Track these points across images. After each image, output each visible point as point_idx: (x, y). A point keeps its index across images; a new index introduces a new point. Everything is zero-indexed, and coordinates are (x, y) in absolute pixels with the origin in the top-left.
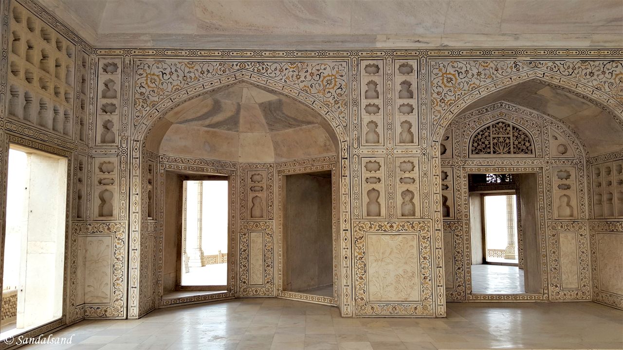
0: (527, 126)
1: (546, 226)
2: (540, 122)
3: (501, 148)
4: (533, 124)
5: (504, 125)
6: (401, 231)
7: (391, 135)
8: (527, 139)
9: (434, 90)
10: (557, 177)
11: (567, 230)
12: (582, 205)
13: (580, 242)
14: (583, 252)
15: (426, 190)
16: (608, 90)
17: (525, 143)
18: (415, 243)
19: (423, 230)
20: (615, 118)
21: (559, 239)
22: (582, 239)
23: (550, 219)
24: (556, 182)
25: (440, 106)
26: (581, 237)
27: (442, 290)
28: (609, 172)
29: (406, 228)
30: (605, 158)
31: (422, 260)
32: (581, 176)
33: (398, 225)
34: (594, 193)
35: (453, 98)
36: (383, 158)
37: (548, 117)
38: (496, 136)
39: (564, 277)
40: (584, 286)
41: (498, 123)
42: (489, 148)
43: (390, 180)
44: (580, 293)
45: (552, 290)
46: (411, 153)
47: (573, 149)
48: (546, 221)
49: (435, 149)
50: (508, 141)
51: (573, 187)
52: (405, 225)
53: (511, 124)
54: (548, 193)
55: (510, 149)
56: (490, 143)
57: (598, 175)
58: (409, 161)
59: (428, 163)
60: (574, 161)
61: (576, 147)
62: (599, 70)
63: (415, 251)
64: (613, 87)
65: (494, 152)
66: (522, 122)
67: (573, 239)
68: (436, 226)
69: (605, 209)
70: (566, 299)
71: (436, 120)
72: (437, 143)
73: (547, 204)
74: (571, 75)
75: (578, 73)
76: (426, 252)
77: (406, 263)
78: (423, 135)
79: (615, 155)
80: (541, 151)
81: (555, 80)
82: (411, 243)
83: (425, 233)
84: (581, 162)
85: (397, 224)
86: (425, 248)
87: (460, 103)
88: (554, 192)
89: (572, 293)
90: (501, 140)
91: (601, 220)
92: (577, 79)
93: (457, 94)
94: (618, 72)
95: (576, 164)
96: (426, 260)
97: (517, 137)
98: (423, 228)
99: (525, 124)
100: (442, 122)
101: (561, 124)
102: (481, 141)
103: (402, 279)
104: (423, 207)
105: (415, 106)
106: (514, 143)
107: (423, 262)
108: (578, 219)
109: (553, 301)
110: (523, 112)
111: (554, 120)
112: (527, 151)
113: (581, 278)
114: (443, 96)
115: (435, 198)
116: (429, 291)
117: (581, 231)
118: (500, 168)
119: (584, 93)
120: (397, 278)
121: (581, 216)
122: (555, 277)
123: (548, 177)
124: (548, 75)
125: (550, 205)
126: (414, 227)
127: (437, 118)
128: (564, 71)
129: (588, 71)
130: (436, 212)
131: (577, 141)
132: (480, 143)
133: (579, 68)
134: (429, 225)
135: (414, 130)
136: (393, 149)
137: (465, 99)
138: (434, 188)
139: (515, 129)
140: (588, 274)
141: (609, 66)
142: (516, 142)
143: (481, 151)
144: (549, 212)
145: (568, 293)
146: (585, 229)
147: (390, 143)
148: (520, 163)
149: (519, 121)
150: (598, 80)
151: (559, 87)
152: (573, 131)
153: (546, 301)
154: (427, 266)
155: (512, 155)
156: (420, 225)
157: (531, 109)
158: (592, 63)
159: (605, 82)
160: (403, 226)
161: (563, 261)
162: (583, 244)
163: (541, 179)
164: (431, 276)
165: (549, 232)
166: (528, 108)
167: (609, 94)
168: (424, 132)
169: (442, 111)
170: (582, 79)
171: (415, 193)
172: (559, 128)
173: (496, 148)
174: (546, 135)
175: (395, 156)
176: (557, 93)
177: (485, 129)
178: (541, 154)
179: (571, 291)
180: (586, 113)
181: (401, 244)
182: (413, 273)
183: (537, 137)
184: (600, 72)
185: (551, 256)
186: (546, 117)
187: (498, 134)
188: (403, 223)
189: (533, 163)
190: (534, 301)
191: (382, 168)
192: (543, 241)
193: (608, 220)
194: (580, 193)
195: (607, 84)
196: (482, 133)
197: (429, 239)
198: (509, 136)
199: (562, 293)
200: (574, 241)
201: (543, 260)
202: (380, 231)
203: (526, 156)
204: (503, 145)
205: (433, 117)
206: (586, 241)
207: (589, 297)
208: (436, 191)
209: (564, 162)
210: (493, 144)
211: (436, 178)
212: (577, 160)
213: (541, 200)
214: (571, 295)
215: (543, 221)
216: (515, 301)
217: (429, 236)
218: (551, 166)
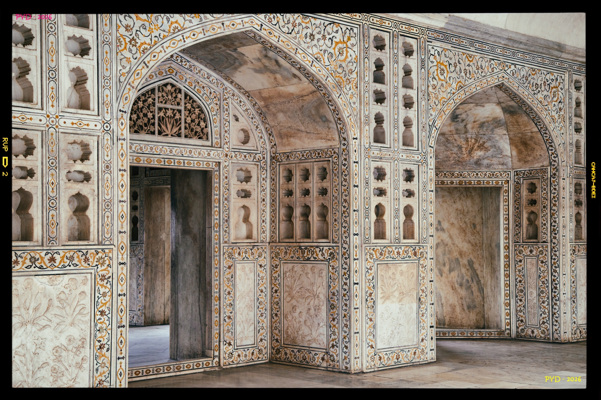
0: (203, 95)
1: (222, 253)
2: (219, 90)
3: (169, 127)
4: (211, 93)
5: (174, 89)
6: (68, 268)
7: (54, 90)
8: (202, 116)
9: (120, 21)
10: (236, 179)
11: (246, 259)
12: (263, 221)
13: (259, 276)
14: (262, 291)
15: (108, 194)
16: (327, 63)
17: (199, 123)
18: (87, 288)
19: (102, 264)
20: (330, 103)
21: (235, 273)
22: (261, 271)
23: (226, 242)
24: (235, 186)
25: (130, 51)
26: (260, 269)
27: (124, 364)
28: (306, 176)
29: (76, 261)
30: (303, 156)
31: (98, 317)
32: (263, 179)
33: (63, 257)
34: (281, 205)
35: (148, 40)
36: (40, 133)
37: (230, 85)
38: (162, 105)
39: (239, 329)
40: (261, 340)
41: (166, 85)
42: (153, 124)
43: (52, 175)
44: (256, 352)
45: (225, 350)
46: (86, 127)
47: (256, 137)
48: (222, 245)
49: (122, 124)
50: (178, 116)
51: (254, 195)
52: (75, 255)
53: (183, 88)
54: (226, 202)
55: (180, 129)
56: (154, 116)
57: (289, 177)
58: (82, 142)
59: (112, 148)
60: (257, 156)
61: (260, 135)
62: (319, 33)
63: (87, 301)
64: (333, 60)
65: (160, 133)
66: (197, 88)
67: (251, 272)
68: (120, 256)
69: (297, 228)
70: (241, 362)
71: (123, 74)
72: (125, 115)
73: (223, 219)
74: (291, 33)
75: (298, 33)
76: (104, 302)
77: (72, 324)
78: (105, 97)
79: (319, 154)
80: (218, 136)
81: (274, 38)
82: (82, 288)
83: (105, 270)
84: (264, 158)
85: (62, 254)
86: (104, 295)
87: (158, 50)
88: (232, 200)
89: (248, 352)
90: (169, 113)
91: (291, 244)
92: (297, 41)
93: (153, 35)
94: (337, 40)
95: (259, 161)
96: (105, 316)
97: (189, 110)
98: (101, 261)
99: (200, 93)
100: (131, 80)
101: (244, 98)
102: (142, 112)
103: (64, 354)
104: (102, 225)
105: (92, 44)
106: (185, 119)
107: (100, 319)
108: (258, 242)
109: (224, 367)
110: (199, 72)
111: (236, 91)
112: (202, 135)
113: (258, 328)
114: (134, 35)
115: (120, 210)
116: (106, 369)
117: (262, 261)
118: (166, 160)
119: (303, 63)
120: (57, 352)
121: (262, 239)
122: (228, 331)
123: (226, 178)
124: (267, 28)
125: (227, 221)
126: (88, 260)
127: (124, 71)
128: (283, 27)
129: (309, 31)
130: (120, 232)
131: (261, 127)
132: (141, 115)
133: (300, 24)
134: (111, 255)
135: (91, 86)
136: (57, 117)
137: (165, 45)
138: (120, 192)
139: (188, 98)
140: (266, 322)
141: (329, 29)
142: (189, 120)
143: (142, 129)
144: (226, 231)
145: (242, 353)
146: (265, 258)
147: (53, 106)
148: (193, 154)
149: (194, 85)
150: (318, 46)
151: (276, 48)
152: (259, 112)
153: (217, 369)
154: (104, 326)
155: (183, 140)
156: (97, 257)
157: (210, 69)
158: (312, 20)
159: (325, 51)
160: (71, 258)
161: (240, 305)
162: (262, 278)
163: (218, 181)
164: (109, 343)
165: (225, 263)
166: (206, 66)
167: (328, 69)
168: (107, 92)
169: (132, 59)
170: (302, 42)
171: (91, 200)
172: (242, 104)
173: (163, 126)
174: (226, 112)
175: (61, 130)
176: (266, 56)
177: (147, 92)
178: (219, 141)
179: (246, 350)
180: (292, 88)
181: (67, 291)
182: (83, 340)
183: (215, 115)
184: (320, 36)
185: (225, 298)
186: (227, 84)
187: (165, 103)
188: (72, 253)
189: (209, 154)
190: (202, 370)
191: (38, 151)
192: (216, 277)
193: (302, 244)
194: (262, 204)
195: (326, 54)
196: (143, 98)
197: (110, 280)
198: (179, 108)
199: (235, 354)
200: (252, 275)
201: (215, 304)
202: (32, 269)
203: (200, 142)
204: (172, 122)
205: (119, 69)
206: (266, 274)
207: (266, 355)
208: (122, 196)
209: (245, 156)
210: (159, 117)
211: (122, 175)
212: (260, 155)
213: (216, 213)
214: (246, 356)
215: (218, 246)
216: (178, 373)
217: (110, 274)
218: (230, 161)
